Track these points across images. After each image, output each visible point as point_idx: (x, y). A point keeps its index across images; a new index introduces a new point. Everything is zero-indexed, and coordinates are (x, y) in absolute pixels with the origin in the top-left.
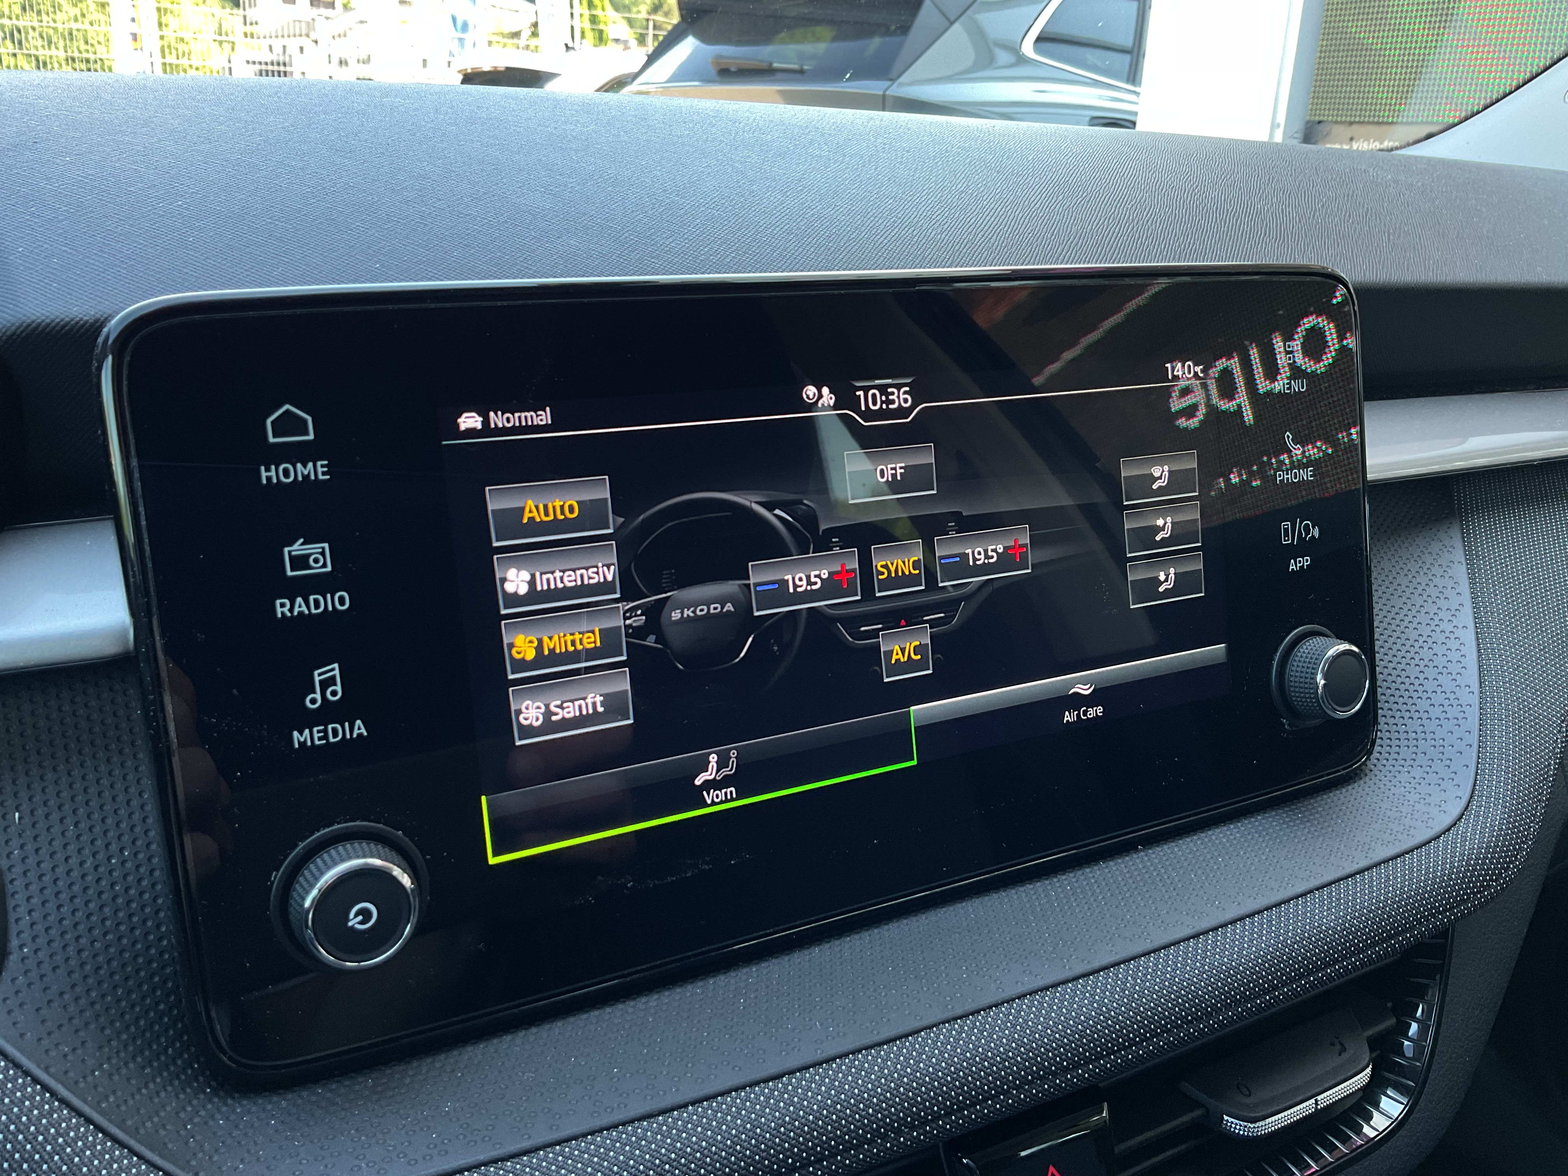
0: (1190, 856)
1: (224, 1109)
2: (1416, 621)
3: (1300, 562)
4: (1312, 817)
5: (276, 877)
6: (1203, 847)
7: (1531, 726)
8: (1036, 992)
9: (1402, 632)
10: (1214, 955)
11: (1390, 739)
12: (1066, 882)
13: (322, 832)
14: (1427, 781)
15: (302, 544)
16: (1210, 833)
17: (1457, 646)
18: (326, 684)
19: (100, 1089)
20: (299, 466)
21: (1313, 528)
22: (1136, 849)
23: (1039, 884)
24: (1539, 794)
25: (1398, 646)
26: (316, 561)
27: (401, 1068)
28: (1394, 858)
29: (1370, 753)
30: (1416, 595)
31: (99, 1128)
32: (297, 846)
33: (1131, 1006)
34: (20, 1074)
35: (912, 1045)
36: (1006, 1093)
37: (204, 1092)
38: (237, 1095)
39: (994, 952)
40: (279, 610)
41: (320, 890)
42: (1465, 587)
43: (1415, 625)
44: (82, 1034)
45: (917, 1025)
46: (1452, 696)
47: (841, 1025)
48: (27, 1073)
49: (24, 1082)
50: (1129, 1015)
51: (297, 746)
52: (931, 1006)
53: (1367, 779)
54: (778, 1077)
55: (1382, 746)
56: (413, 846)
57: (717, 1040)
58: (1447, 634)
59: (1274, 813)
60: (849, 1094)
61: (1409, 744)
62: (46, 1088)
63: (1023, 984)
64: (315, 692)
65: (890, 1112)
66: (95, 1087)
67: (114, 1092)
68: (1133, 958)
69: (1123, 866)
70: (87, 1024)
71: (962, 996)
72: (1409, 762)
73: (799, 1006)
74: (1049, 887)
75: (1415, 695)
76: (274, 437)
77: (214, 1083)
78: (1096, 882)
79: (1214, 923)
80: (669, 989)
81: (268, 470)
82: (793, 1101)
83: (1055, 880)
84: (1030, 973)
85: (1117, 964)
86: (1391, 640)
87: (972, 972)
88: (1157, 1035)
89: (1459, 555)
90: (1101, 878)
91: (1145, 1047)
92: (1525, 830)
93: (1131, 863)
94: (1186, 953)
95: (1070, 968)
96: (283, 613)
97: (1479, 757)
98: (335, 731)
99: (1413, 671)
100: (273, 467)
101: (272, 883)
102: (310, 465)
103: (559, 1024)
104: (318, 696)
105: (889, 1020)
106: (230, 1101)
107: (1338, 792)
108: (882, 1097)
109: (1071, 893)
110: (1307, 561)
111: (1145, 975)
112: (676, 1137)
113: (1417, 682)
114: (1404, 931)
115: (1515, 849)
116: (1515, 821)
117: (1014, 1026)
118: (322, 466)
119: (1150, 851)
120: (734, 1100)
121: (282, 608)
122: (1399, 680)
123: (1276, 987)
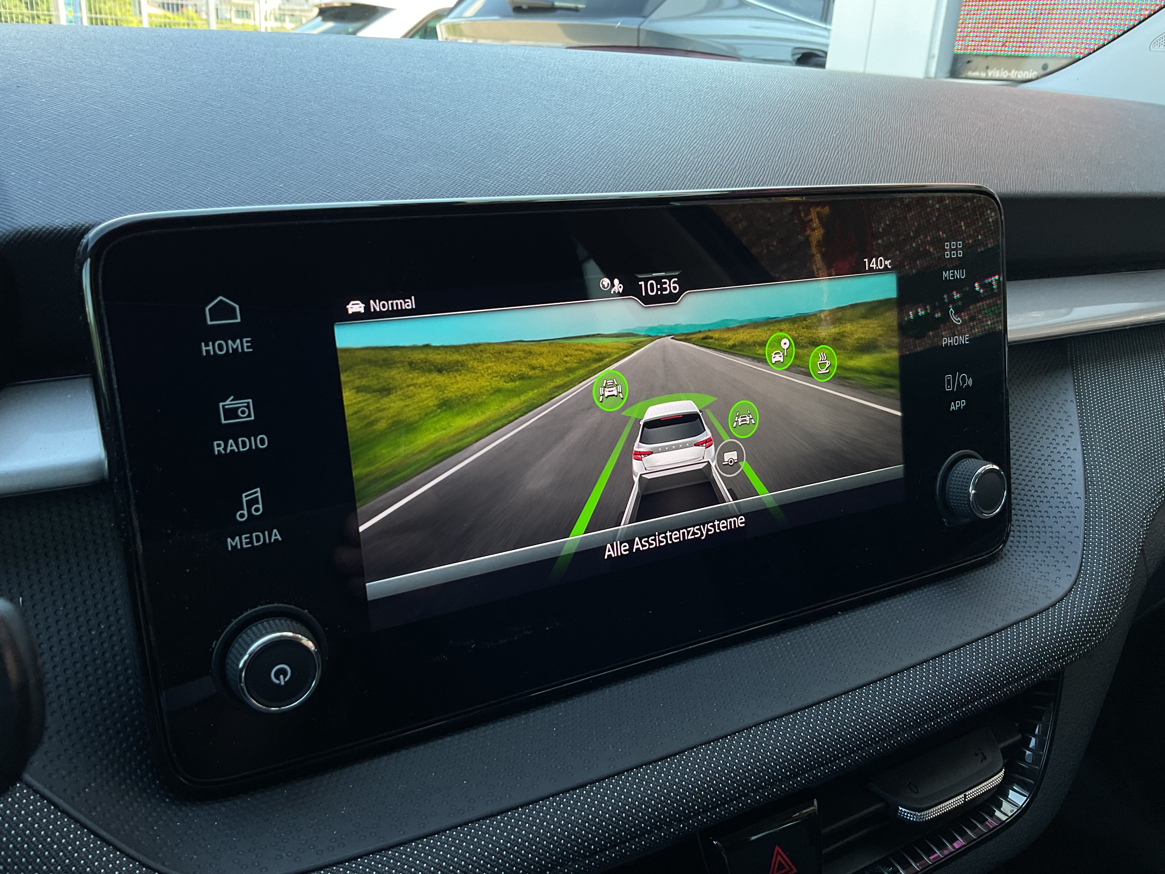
0: (876, 619)
1: (180, 814)
2: (1039, 444)
3: (958, 404)
4: (963, 590)
5: (216, 645)
6: (885, 612)
7: (1122, 523)
8: (767, 722)
9: (1030, 453)
10: (894, 693)
11: (1020, 532)
12: (787, 639)
13: (249, 612)
14: (1046, 563)
15: (232, 401)
16: (890, 602)
17: (1070, 464)
18: (251, 503)
19: (90, 802)
20: (230, 342)
21: (968, 379)
22: (836, 614)
23: (767, 641)
24: (1127, 573)
25: (1026, 464)
26: (243, 412)
27: (308, 781)
28: (1023, 620)
29: (1005, 542)
30: (1040, 425)
31: (91, 831)
32: (231, 622)
33: (836, 731)
34: (31, 792)
35: (679, 762)
36: (746, 795)
37: (165, 802)
38: (188, 803)
39: (736, 692)
40: (216, 449)
41: (250, 656)
42: (1075, 420)
43: (1038, 448)
44: (74, 761)
45: (683, 747)
46: (1065, 501)
47: (627, 747)
48: (36, 792)
49: (34, 798)
50: (834, 737)
51: (230, 549)
52: (691, 733)
53: (1003, 561)
54: (583, 786)
55: (1014, 537)
56: (317, 622)
57: (537, 759)
58: (1062, 455)
59: (935, 587)
60: (634, 798)
61: (1034, 535)
62: (51, 802)
63: (758, 716)
64: (243, 510)
65: (664, 810)
66: (86, 801)
67: (100, 803)
68: (837, 696)
69: (827, 627)
70: (78, 753)
71: (713, 725)
72: (1033, 549)
73: (597, 734)
74: (775, 643)
75: (1038, 499)
76: (211, 321)
77: (171, 795)
78: (808, 639)
79: (894, 669)
80: (501, 721)
81: (207, 345)
82: (594, 804)
83: (779, 637)
84: (763, 708)
85: (825, 700)
86: (1022, 459)
87: (721, 707)
88: (854, 752)
89: (1071, 395)
90: (812, 636)
91: (845, 761)
92: (1116, 599)
93: (833, 625)
94: (874, 692)
95: (792, 704)
96: (219, 451)
97: (1084, 546)
98: (258, 537)
99: (1037, 482)
100: (211, 343)
101: (213, 649)
102: (238, 341)
103: (422, 747)
104: (245, 512)
105: (661, 743)
106: (184, 808)
107: (981, 571)
108: (658, 800)
109: (790, 648)
110: (963, 403)
111: (845, 709)
112: (510, 832)
113: (1039, 490)
114: (1031, 673)
115: (1109, 613)
116: (1110, 593)
117: (752, 747)
118: (247, 342)
119: (847, 616)
120: (551, 803)
121: (218, 447)
122: (1027, 488)
123: (938, 716)
